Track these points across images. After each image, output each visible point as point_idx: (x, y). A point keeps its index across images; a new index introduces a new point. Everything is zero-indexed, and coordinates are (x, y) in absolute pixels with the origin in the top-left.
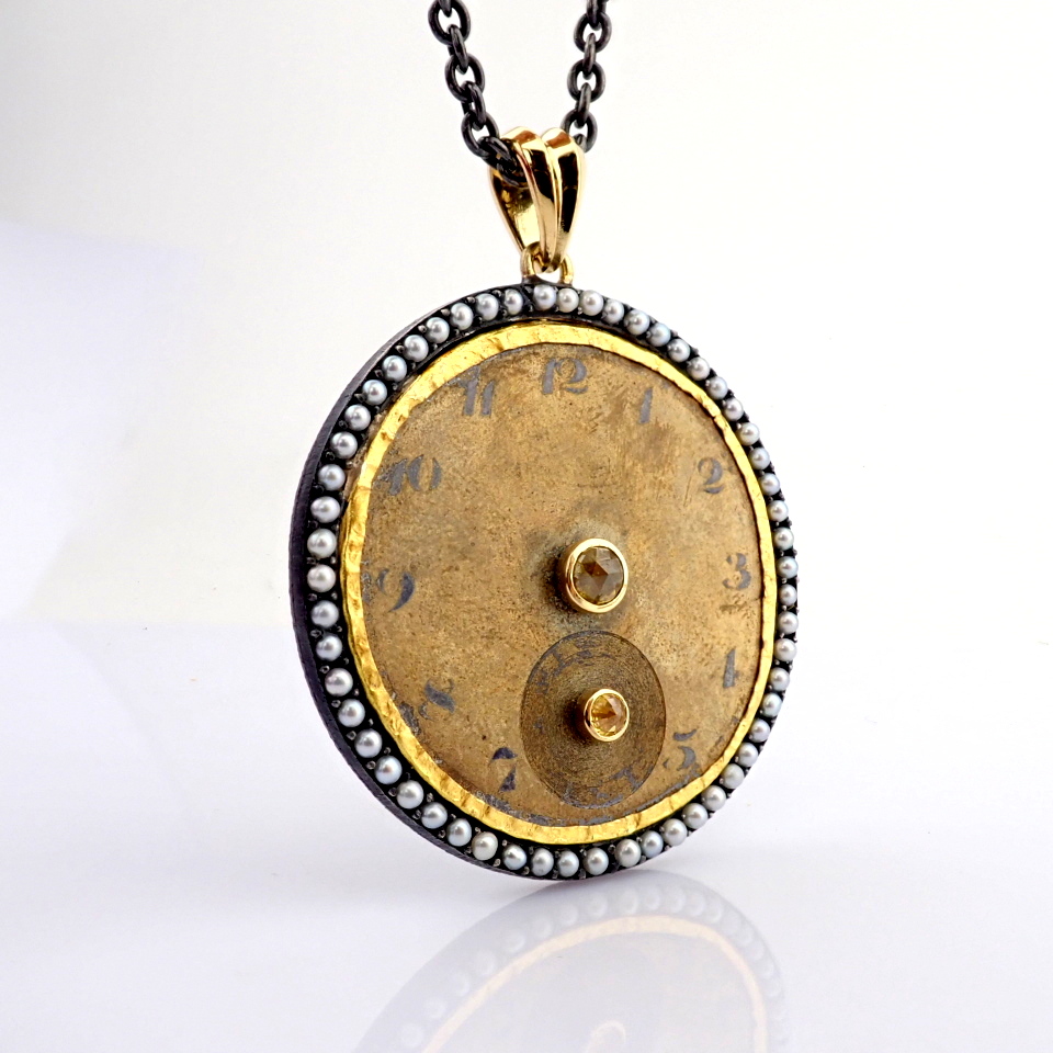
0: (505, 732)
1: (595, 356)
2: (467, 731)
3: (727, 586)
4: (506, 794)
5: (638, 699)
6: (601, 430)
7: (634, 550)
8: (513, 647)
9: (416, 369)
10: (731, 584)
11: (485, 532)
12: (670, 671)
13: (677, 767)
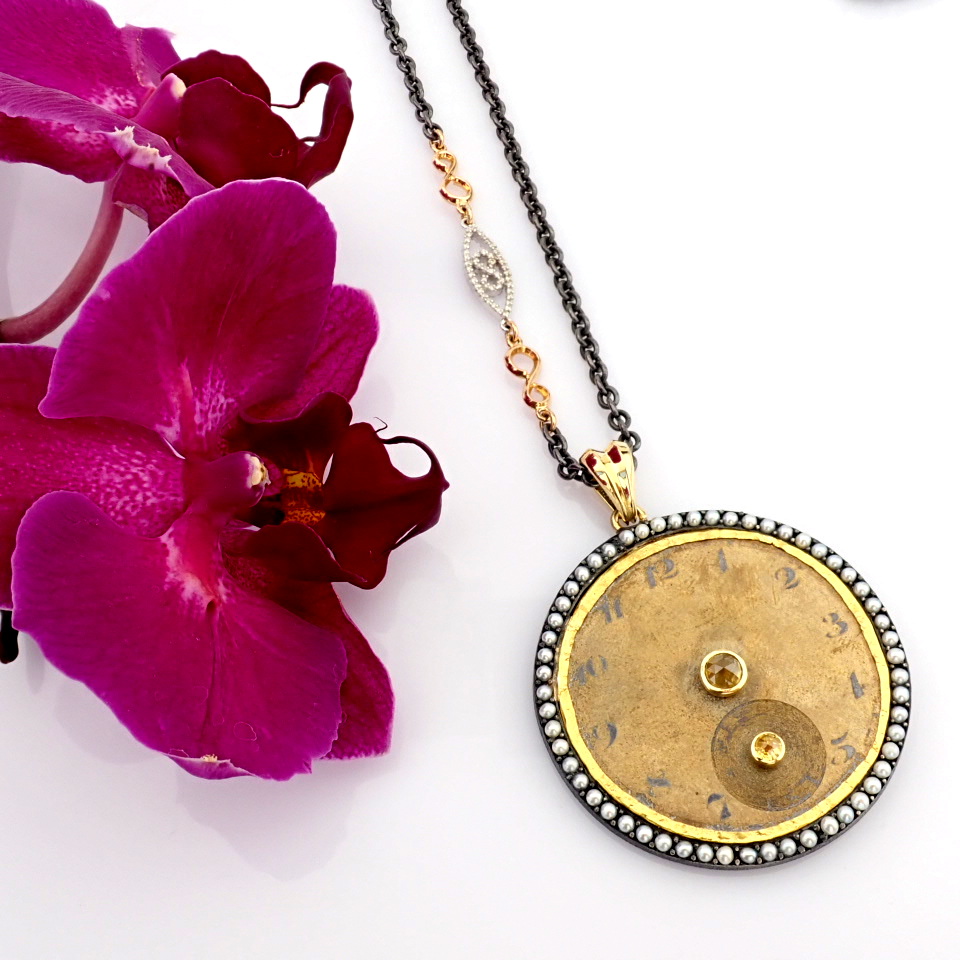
0: (710, 785)
1: (676, 551)
2: (684, 794)
3: (830, 637)
4: (727, 821)
5: (793, 730)
6: (698, 589)
7: (751, 646)
8: (693, 735)
9: (567, 615)
10: (833, 634)
11: (648, 680)
12: (810, 705)
13: (842, 761)
